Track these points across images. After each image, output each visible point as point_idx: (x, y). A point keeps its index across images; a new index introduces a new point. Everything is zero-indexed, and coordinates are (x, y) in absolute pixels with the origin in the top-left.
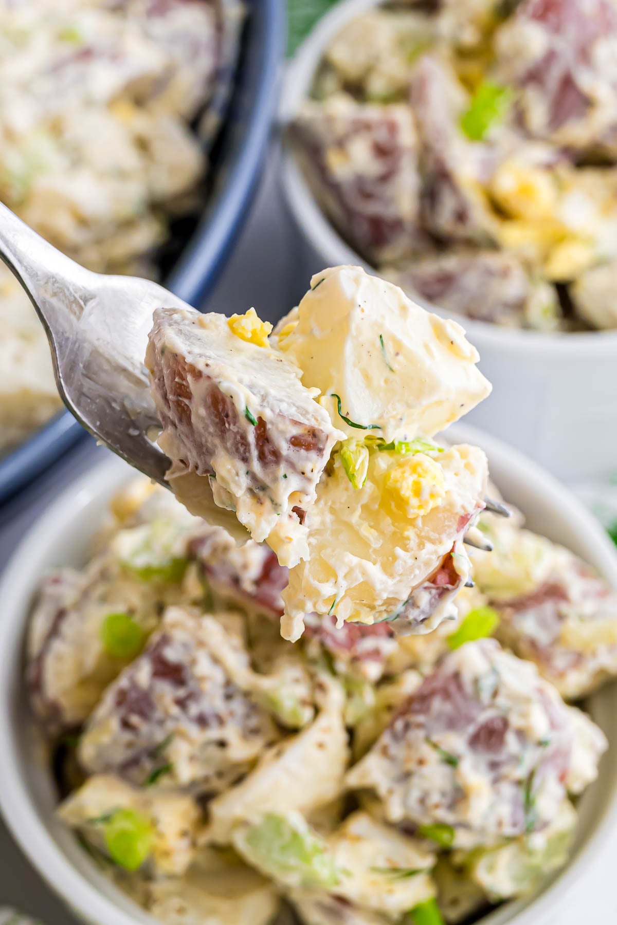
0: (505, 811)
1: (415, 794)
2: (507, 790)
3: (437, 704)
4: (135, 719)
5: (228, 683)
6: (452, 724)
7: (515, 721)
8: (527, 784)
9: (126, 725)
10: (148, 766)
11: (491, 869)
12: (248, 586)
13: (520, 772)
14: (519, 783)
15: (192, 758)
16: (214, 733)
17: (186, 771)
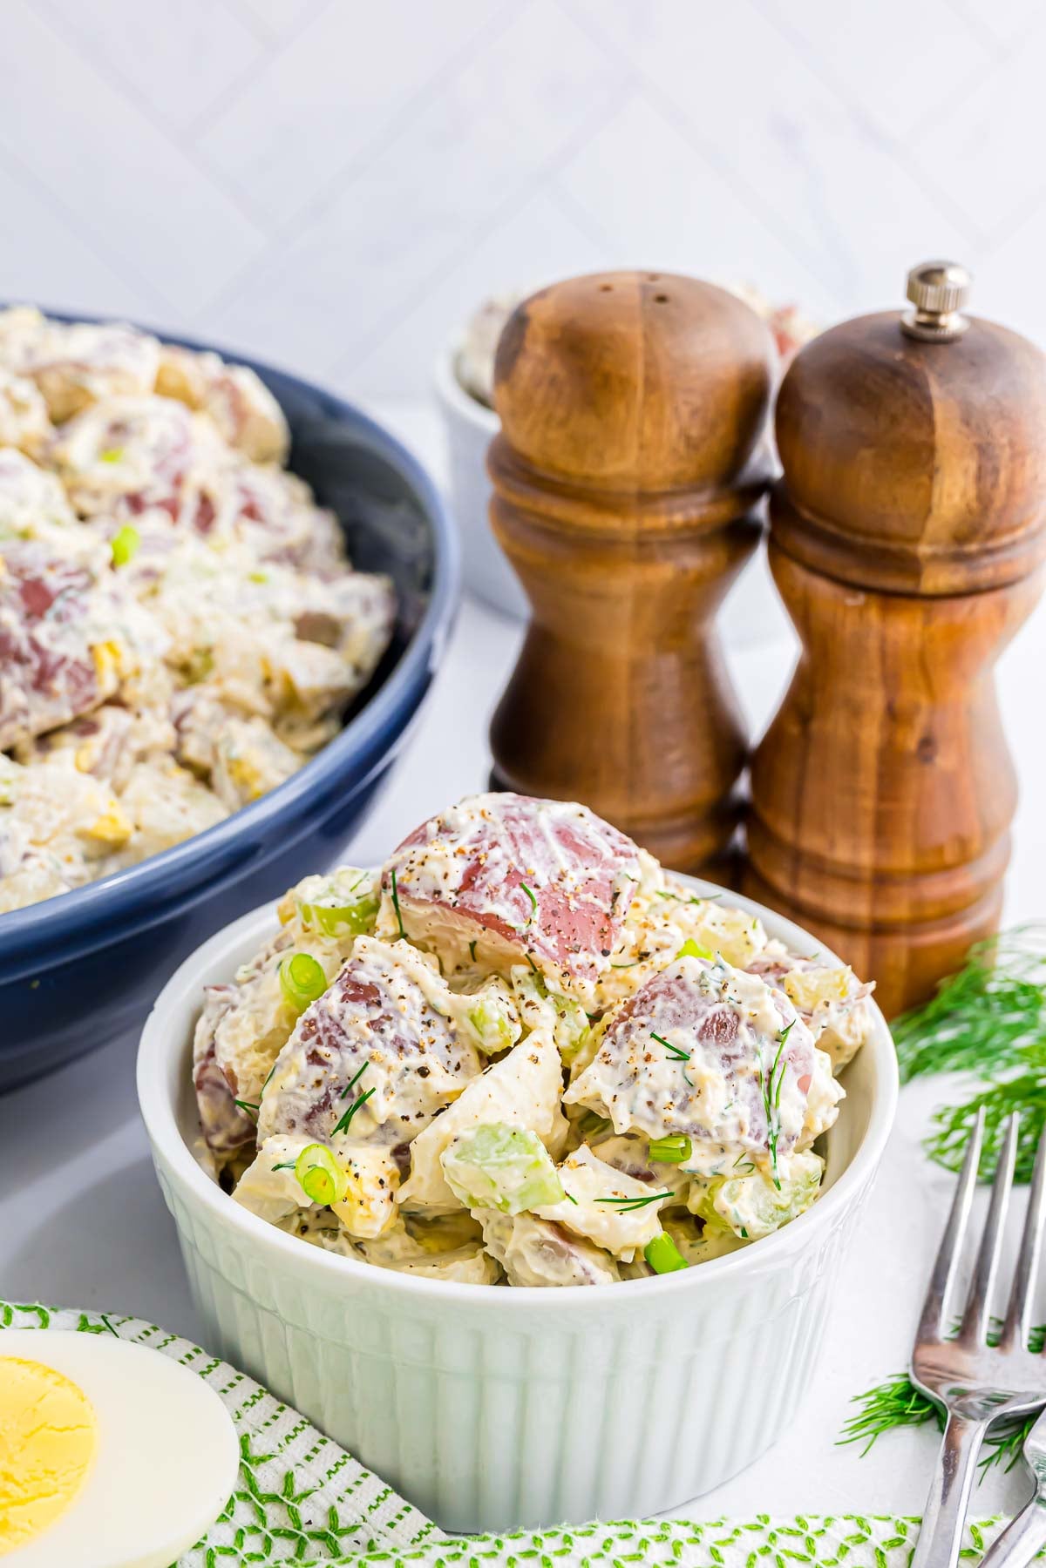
0: (744, 1111)
1: (645, 1095)
2: (745, 1087)
3: (659, 1003)
4: (323, 1050)
5: (428, 1007)
6: (677, 1020)
7: (745, 1010)
8: (766, 1080)
9: (315, 1058)
10: (340, 1107)
11: (733, 1197)
12: (448, 896)
13: (759, 1065)
14: (757, 1079)
15: (388, 1091)
16: (415, 1060)
17: (383, 1107)
